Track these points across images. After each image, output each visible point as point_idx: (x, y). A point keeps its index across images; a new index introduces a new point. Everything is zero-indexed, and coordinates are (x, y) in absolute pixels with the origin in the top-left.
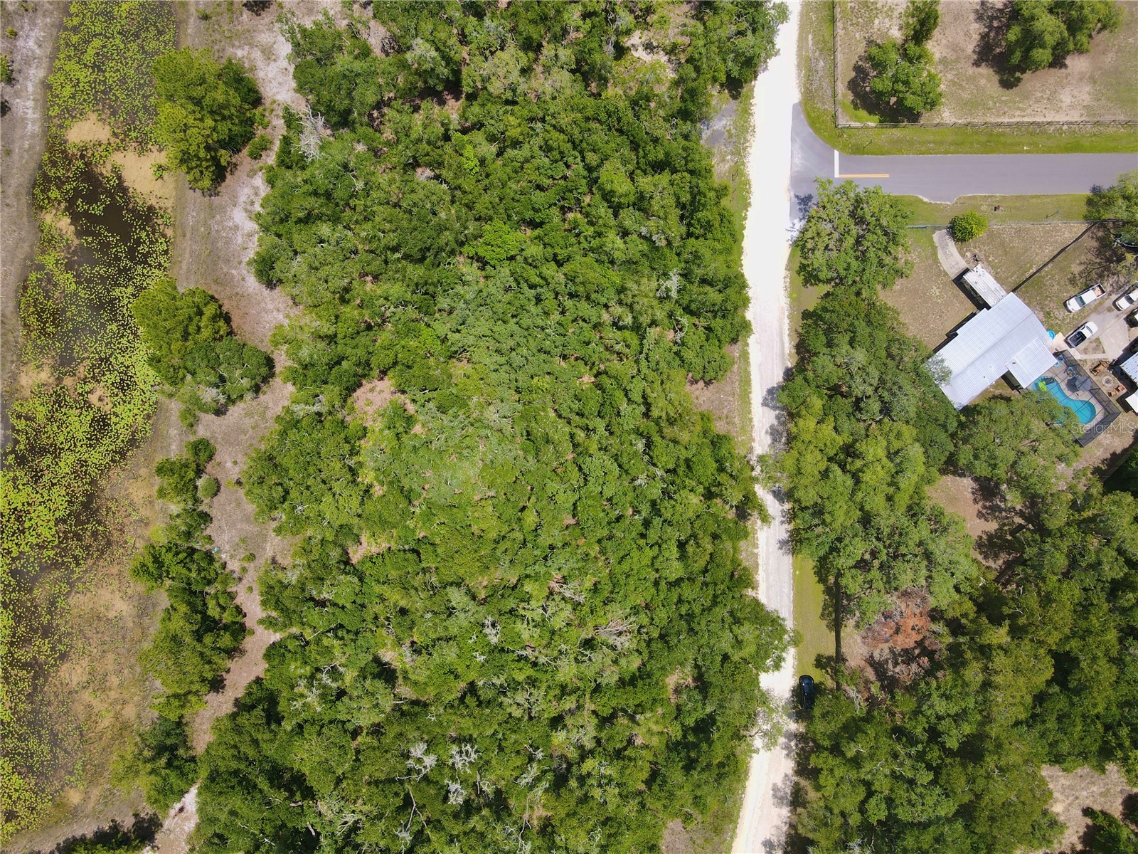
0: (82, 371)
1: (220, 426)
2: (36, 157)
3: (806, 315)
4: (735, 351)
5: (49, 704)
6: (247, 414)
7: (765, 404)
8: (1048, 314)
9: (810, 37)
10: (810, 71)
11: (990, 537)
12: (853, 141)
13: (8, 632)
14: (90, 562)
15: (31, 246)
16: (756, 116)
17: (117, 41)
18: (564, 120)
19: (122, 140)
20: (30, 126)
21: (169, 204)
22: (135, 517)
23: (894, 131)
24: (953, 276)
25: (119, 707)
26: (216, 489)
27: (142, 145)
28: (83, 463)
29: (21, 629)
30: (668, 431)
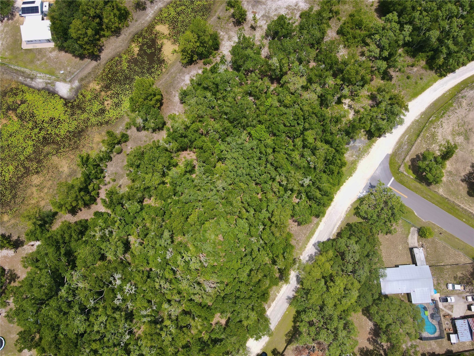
0: (109, 93)
1: (135, 134)
2: (143, 27)
3: (348, 225)
4: (315, 220)
5: (22, 184)
6: (146, 136)
7: (314, 245)
8: (438, 284)
9: (407, 136)
10: (400, 146)
11: (368, 350)
12: (401, 178)
13: (28, 154)
14: (67, 149)
15: (122, 50)
16: (372, 149)
17: (189, 10)
18: (306, 108)
19: (170, 37)
20: (148, 18)
21: (170, 62)
22: (91, 145)
23: (418, 184)
24: (410, 247)
25: (41, 200)
26: (120, 152)
27: (175, 42)
28: (88, 119)
29: (32, 156)
30: (273, 228)
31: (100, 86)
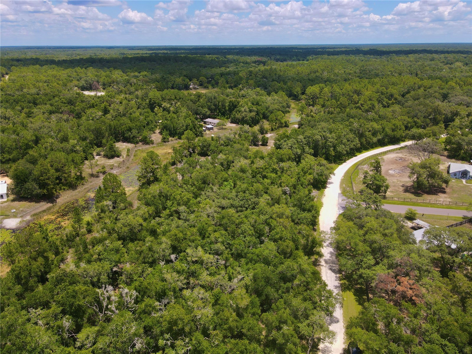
10: (344, 189)
16: (325, 194)
24: (409, 227)
31: (55, 216)
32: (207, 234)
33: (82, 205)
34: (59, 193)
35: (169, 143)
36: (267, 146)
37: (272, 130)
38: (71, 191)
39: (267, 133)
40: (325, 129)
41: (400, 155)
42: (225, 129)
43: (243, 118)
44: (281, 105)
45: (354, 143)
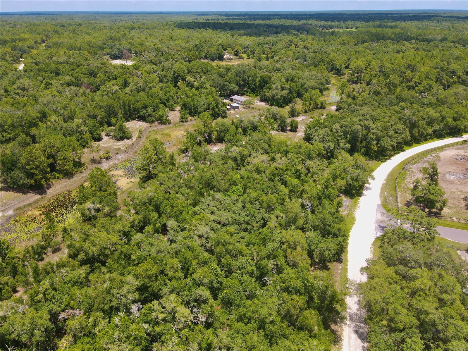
9: (386, 192)
10: (385, 199)
15: (73, 187)
16: (360, 204)
19: (126, 176)
27: (130, 177)
31: (40, 212)
32: (191, 270)
33: (73, 199)
34: (52, 182)
35: (188, 123)
36: (296, 131)
37: (306, 112)
38: (67, 180)
39: (298, 115)
40: (367, 117)
41: (462, 152)
42: (253, 108)
43: (274, 96)
44: (319, 81)
45: (403, 136)
